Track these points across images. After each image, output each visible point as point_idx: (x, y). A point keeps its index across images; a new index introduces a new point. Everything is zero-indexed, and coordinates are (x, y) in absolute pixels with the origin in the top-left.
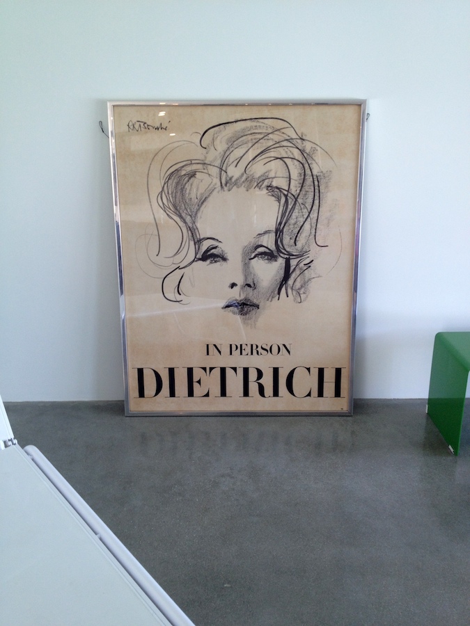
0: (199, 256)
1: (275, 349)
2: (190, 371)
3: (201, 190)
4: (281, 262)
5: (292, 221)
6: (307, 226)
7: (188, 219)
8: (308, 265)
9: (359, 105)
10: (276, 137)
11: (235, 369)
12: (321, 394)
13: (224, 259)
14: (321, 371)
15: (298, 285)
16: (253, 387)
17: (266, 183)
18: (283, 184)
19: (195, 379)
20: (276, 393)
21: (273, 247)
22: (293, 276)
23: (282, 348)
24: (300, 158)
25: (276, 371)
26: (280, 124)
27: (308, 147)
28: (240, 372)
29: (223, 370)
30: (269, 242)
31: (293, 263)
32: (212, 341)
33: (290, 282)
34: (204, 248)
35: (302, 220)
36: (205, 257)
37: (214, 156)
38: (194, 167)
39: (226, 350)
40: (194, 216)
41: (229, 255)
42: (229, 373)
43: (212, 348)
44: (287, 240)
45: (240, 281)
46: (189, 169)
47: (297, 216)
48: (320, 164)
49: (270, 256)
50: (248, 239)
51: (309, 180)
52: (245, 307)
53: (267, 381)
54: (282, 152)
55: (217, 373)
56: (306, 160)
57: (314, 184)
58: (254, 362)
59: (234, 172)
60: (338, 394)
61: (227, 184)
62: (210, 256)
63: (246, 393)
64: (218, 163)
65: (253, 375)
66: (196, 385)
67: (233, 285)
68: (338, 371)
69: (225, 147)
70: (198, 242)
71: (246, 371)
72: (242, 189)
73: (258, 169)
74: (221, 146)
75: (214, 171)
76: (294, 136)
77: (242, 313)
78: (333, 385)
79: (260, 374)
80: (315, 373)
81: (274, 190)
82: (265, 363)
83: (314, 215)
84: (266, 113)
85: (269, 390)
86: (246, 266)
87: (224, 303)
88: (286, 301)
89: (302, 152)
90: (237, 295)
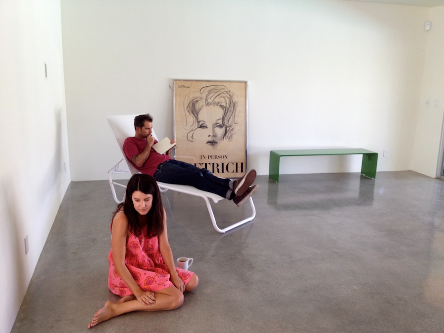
0: (199, 126)
1: (222, 157)
3: (200, 106)
4: (224, 128)
5: (227, 116)
6: (232, 117)
7: (196, 115)
8: (232, 130)
9: (246, 83)
12: (237, 171)
13: (207, 127)
14: (237, 164)
15: (229, 136)
16: (216, 170)
17: (219, 104)
18: (224, 104)
21: (221, 124)
23: (225, 157)
24: (229, 97)
25: (223, 164)
26: (223, 87)
27: (231, 94)
28: (212, 165)
29: (206, 164)
30: (220, 122)
31: (228, 129)
32: (202, 155)
33: (227, 135)
34: (200, 124)
35: (230, 116)
37: (204, 96)
38: (198, 99)
39: (207, 157)
40: (197, 114)
41: (208, 126)
43: (202, 157)
44: (226, 121)
45: (211, 134)
46: (196, 99)
47: (229, 114)
48: (235, 99)
49: (221, 126)
50: (214, 121)
51: (232, 103)
52: (212, 143)
53: (220, 168)
54: (224, 95)
56: (231, 98)
57: (233, 105)
58: (216, 161)
59: (210, 101)
60: (242, 171)
61: (208, 104)
62: (202, 127)
64: (205, 98)
65: (215, 166)
67: (209, 136)
68: (242, 164)
69: (207, 93)
70: (199, 122)
72: (212, 106)
73: (217, 100)
74: (206, 93)
75: (204, 100)
76: (227, 90)
77: (212, 145)
78: (240, 168)
79: (218, 165)
80: (235, 164)
81: (222, 106)
82: (219, 161)
83: (233, 114)
84: (219, 84)
85: (221, 171)
86: (213, 130)
87: (207, 141)
89: (230, 95)
90: (210, 139)
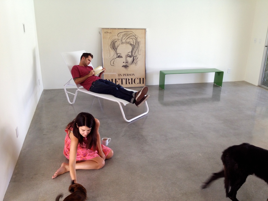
1: (132, 75)
2: (116, 79)
3: (118, 44)
4: (132, 58)
5: (134, 50)
7: (115, 50)
8: (137, 58)
9: (145, 29)
10: (131, 35)
11: (124, 79)
12: (140, 83)
13: (122, 57)
15: (135, 62)
16: (128, 82)
17: (129, 43)
18: (132, 43)
19: (117, 81)
20: (132, 84)
21: (131, 55)
22: (135, 60)
24: (135, 38)
25: (132, 79)
26: (131, 33)
27: (137, 37)
28: (125, 79)
29: (122, 79)
30: (130, 54)
31: (135, 58)
32: (120, 73)
33: (134, 62)
34: (118, 55)
35: (136, 50)
36: (118, 57)
37: (120, 38)
38: (116, 40)
39: (122, 75)
40: (116, 49)
41: (123, 57)
42: (123, 80)
43: (120, 75)
45: (125, 62)
47: (135, 49)
48: (139, 40)
49: (130, 57)
50: (126, 54)
51: (137, 42)
52: (126, 67)
53: (130, 81)
54: (132, 38)
55: (121, 80)
56: (136, 39)
57: (138, 43)
58: (128, 77)
59: (124, 41)
60: (143, 83)
61: (122, 43)
62: (119, 57)
63: (126, 84)
65: (127, 80)
66: (117, 82)
68: (143, 79)
69: (122, 36)
70: (117, 54)
71: (126, 79)
72: (125, 44)
73: (128, 40)
74: (121, 36)
75: (120, 41)
76: (134, 35)
77: (126, 68)
78: (142, 81)
79: (129, 80)
80: (139, 79)
81: (131, 44)
82: (130, 77)
83: (138, 49)
85: (131, 83)
86: (126, 58)
87: (122, 66)
88: (133, 65)
89: (136, 37)
90: (124, 64)
